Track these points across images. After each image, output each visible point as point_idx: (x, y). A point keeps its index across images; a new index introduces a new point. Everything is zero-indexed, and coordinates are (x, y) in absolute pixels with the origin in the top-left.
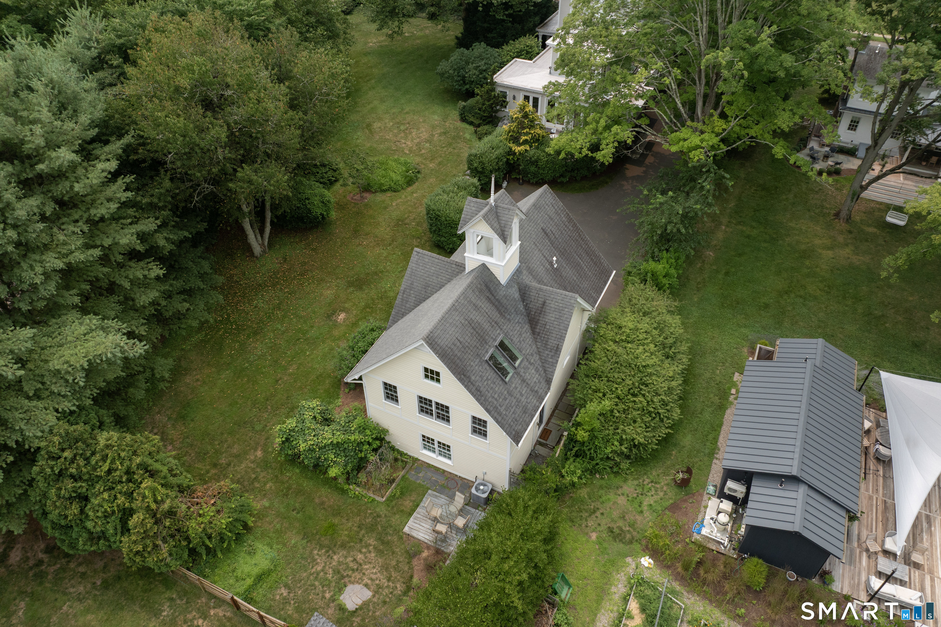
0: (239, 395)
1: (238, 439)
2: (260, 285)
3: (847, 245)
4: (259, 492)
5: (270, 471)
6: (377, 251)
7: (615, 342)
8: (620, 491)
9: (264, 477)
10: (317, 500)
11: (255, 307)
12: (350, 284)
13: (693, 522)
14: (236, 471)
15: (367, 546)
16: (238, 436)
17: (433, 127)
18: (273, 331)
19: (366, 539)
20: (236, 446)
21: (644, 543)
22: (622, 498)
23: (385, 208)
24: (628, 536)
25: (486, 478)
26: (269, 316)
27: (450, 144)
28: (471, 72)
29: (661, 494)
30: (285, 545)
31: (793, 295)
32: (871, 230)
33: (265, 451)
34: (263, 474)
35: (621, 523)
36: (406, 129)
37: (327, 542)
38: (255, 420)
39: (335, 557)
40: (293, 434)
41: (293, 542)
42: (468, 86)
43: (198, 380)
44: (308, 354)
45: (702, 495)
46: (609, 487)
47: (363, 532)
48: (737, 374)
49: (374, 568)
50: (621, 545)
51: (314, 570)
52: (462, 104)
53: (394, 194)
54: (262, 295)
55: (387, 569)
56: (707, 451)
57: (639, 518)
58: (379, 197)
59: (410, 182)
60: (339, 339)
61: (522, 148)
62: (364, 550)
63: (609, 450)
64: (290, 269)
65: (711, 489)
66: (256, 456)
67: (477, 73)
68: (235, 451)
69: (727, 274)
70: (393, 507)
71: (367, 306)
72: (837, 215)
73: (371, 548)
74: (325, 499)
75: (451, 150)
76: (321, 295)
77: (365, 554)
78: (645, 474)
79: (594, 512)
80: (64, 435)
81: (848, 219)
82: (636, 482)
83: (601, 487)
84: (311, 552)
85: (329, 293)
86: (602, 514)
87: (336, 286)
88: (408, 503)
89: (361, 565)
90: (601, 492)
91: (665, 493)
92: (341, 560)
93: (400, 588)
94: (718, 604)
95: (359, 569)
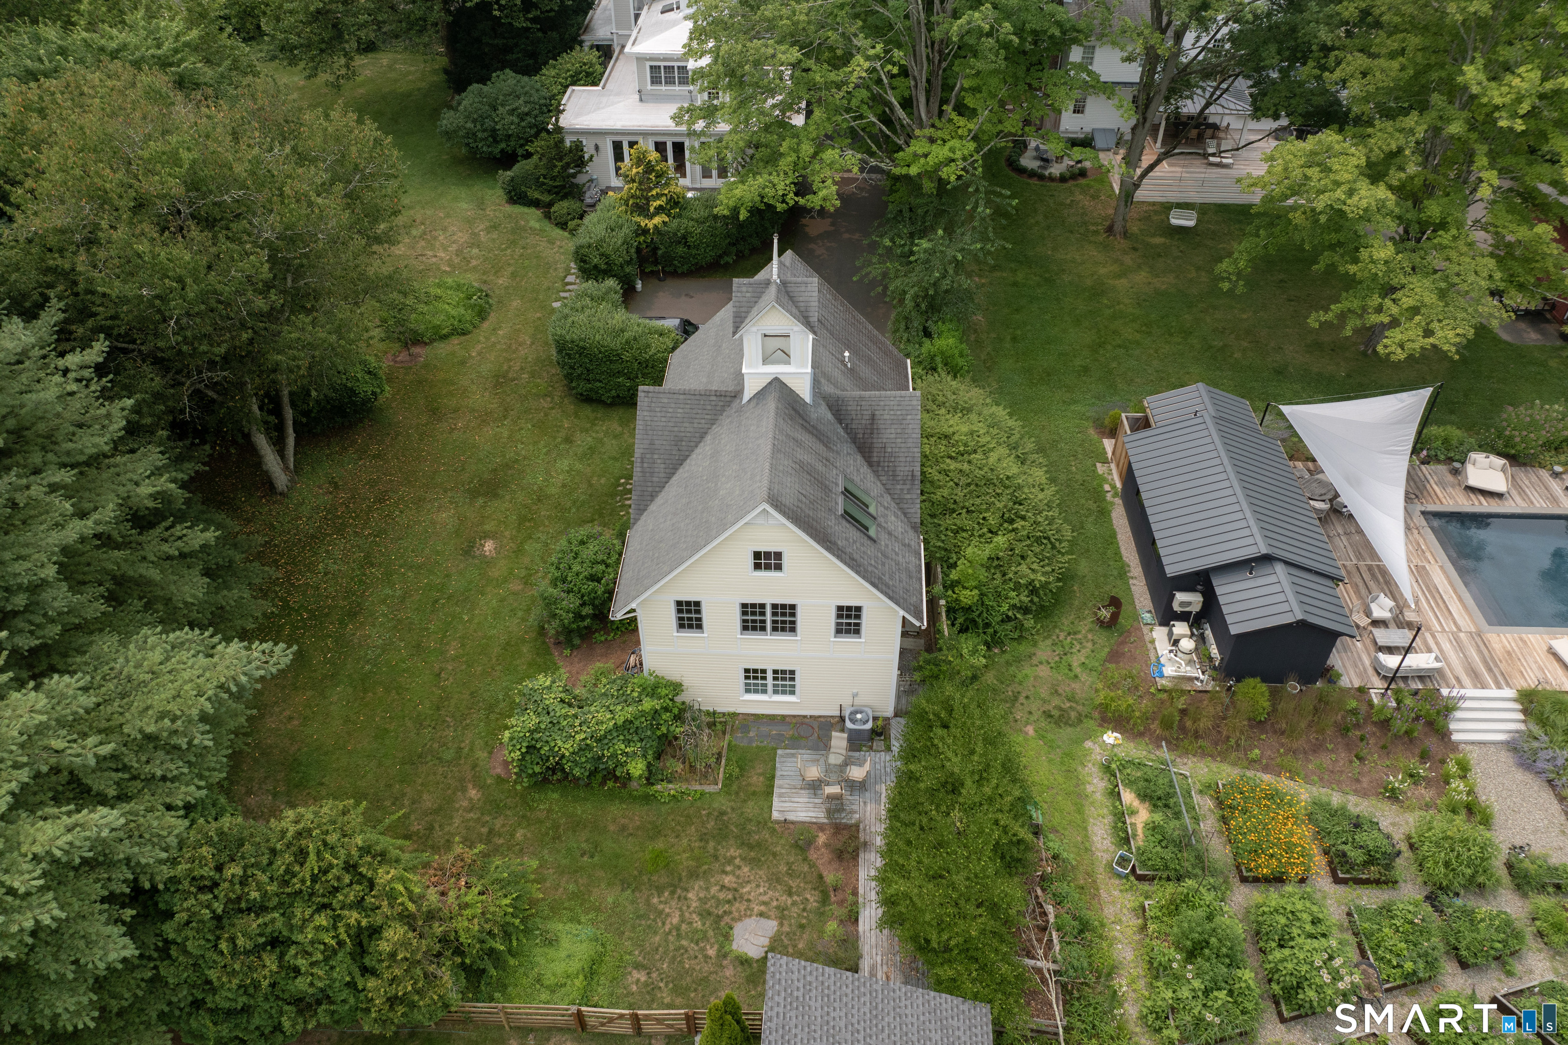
0: (383, 718)
1: (422, 784)
2: (313, 537)
3: (1139, 267)
4: (509, 849)
5: (508, 813)
6: (489, 431)
7: (951, 457)
8: (1035, 661)
9: (503, 825)
10: (612, 828)
11: (326, 574)
12: (474, 494)
13: (1148, 666)
14: (449, 833)
15: (730, 861)
16: (420, 781)
17: (470, 222)
18: (384, 602)
19: (722, 851)
20: (425, 796)
21: (1096, 715)
22: (1042, 667)
23: (463, 363)
24: (1073, 715)
25: (858, 701)
26: (361, 581)
27: (513, 243)
28: (506, 121)
29: (1089, 645)
30: (598, 910)
31: (1109, 347)
32: (1158, 240)
33: (481, 787)
34: (498, 823)
35: (1056, 701)
36: (424, 233)
37: (664, 880)
38: (436, 745)
39: (690, 895)
40: (537, 736)
41: (610, 900)
42: (503, 145)
43: (290, 718)
44: (466, 618)
45: (1140, 629)
46: (1018, 660)
47: (712, 844)
48: (1099, 465)
49: (758, 886)
50: (1069, 730)
51: (667, 927)
52: (507, 175)
53: (463, 338)
54: (327, 552)
55: (778, 880)
56: (1115, 573)
57: (1076, 686)
58: (442, 349)
59: (482, 314)
60: (505, 580)
61: (657, 220)
62: (728, 869)
63: (1005, 607)
64: (353, 497)
65: (1147, 617)
66: (471, 799)
67: (516, 120)
68: (428, 804)
69: (1014, 339)
70: (737, 793)
71: (522, 520)
72: (1110, 230)
73: (737, 861)
74: (623, 821)
75: (518, 251)
76: (433, 523)
77: (733, 873)
78: (1055, 627)
79: (1016, 698)
80: (216, 839)
81: (1125, 234)
82: (1049, 642)
83: (1008, 664)
84: (648, 903)
85: (446, 517)
86: (1027, 697)
87: (451, 503)
88: (756, 780)
89: (736, 890)
90: (1012, 669)
91: (1094, 643)
92: (702, 895)
93: (813, 898)
94: (1223, 756)
95: (737, 896)
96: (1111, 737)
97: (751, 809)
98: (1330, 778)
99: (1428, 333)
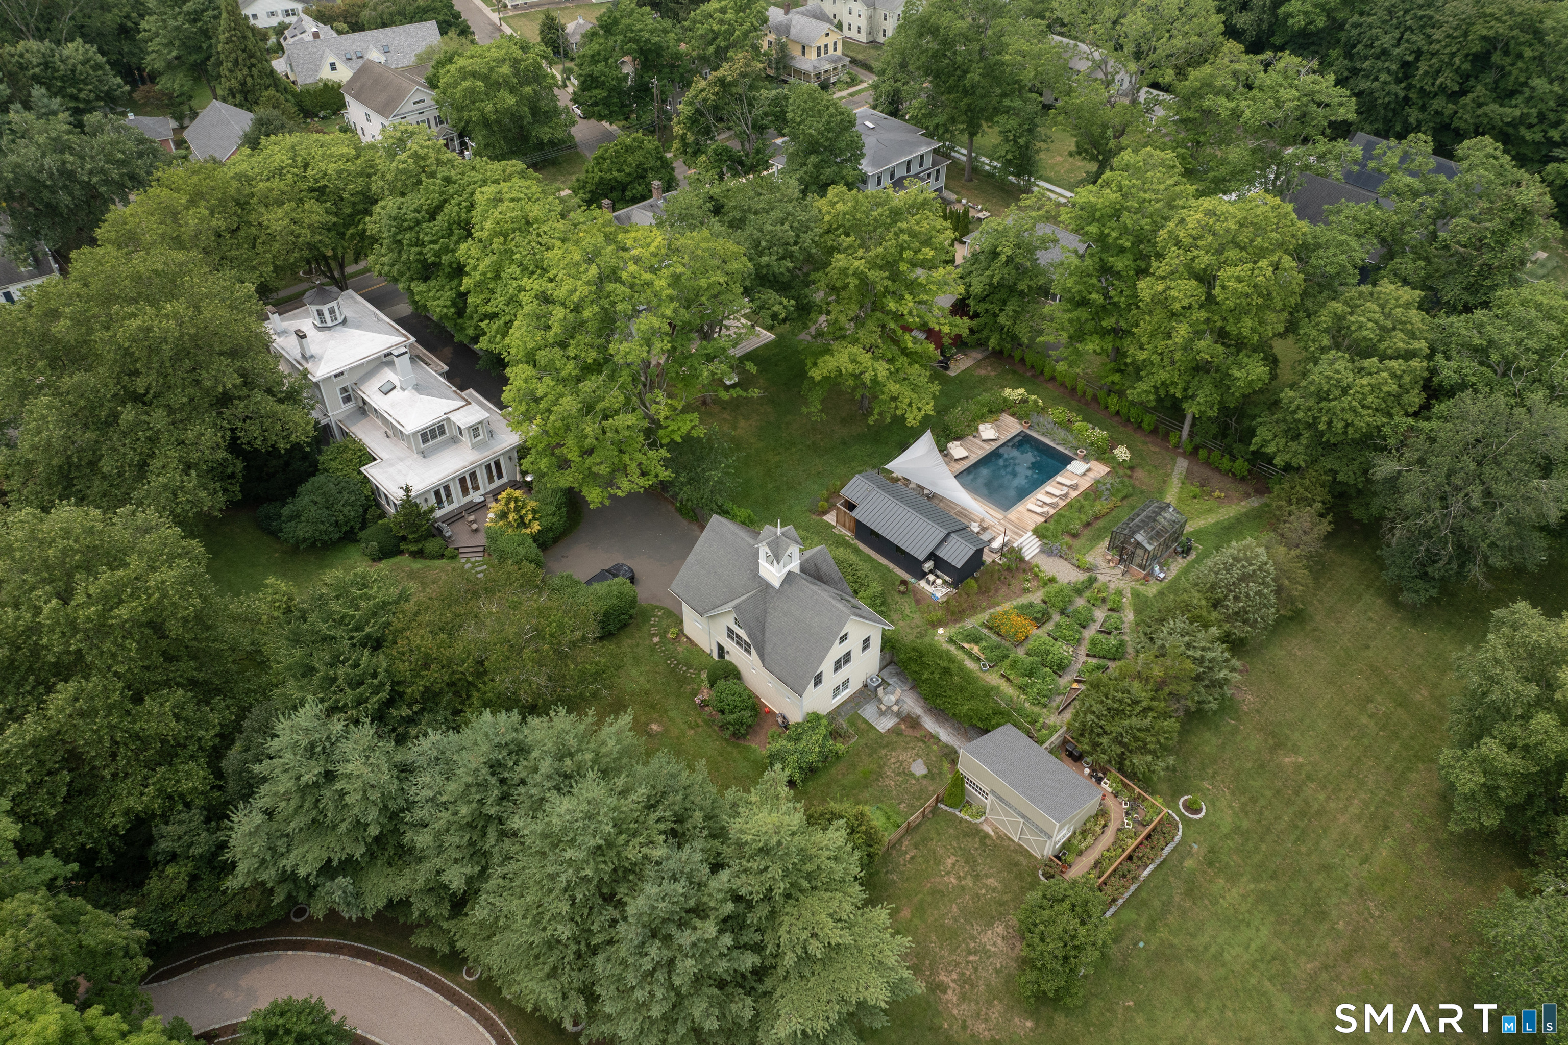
3: (736, 418)
8: (896, 621)
13: (931, 598)
15: (886, 755)
19: (880, 755)
21: (930, 626)
24: (923, 631)
29: (907, 603)
30: (868, 800)
35: (915, 631)
37: (875, 776)
39: (888, 774)
41: (867, 795)
45: (917, 587)
47: (875, 755)
48: (833, 530)
49: (902, 755)
51: (893, 787)
55: (906, 748)
56: (885, 571)
60: (684, 733)
62: (888, 757)
65: (917, 581)
70: (864, 734)
71: (652, 707)
73: (888, 753)
74: (840, 772)
77: (891, 757)
78: (889, 604)
84: (879, 786)
88: (863, 726)
89: (898, 761)
92: (891, 771)
93: (921, 744)
94: (976, 613)
95: (902, 763)
96: (941, 631)
97: (872, 735)
98: (1008, 598)
99: (919, 409)
